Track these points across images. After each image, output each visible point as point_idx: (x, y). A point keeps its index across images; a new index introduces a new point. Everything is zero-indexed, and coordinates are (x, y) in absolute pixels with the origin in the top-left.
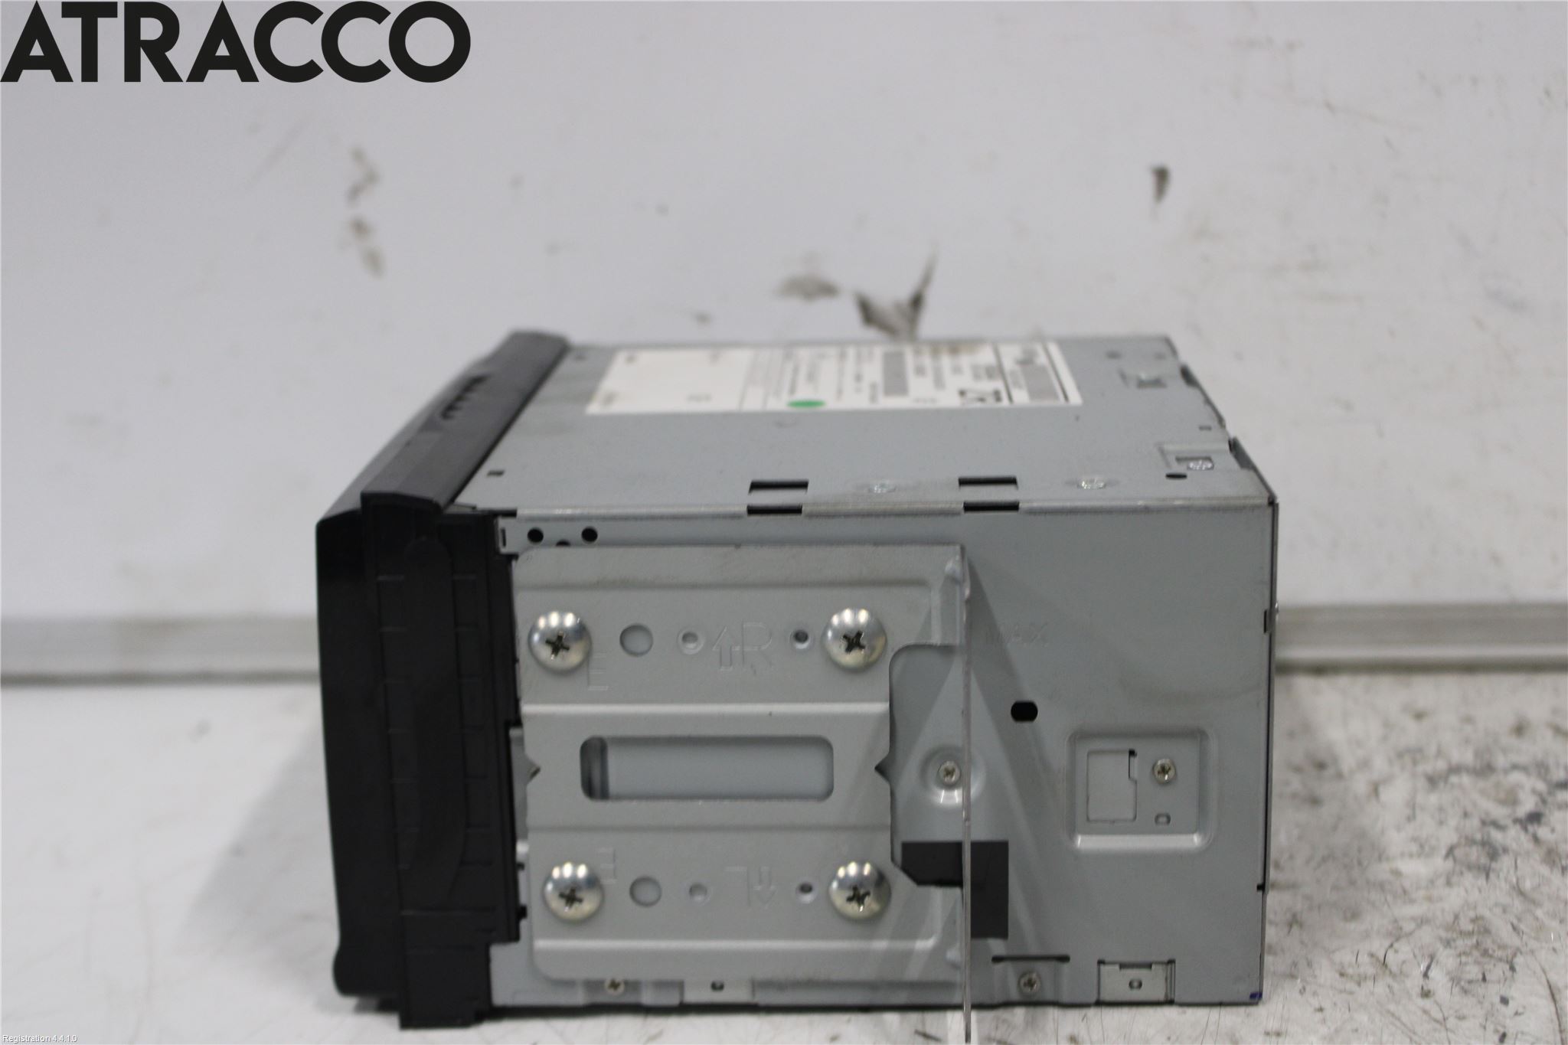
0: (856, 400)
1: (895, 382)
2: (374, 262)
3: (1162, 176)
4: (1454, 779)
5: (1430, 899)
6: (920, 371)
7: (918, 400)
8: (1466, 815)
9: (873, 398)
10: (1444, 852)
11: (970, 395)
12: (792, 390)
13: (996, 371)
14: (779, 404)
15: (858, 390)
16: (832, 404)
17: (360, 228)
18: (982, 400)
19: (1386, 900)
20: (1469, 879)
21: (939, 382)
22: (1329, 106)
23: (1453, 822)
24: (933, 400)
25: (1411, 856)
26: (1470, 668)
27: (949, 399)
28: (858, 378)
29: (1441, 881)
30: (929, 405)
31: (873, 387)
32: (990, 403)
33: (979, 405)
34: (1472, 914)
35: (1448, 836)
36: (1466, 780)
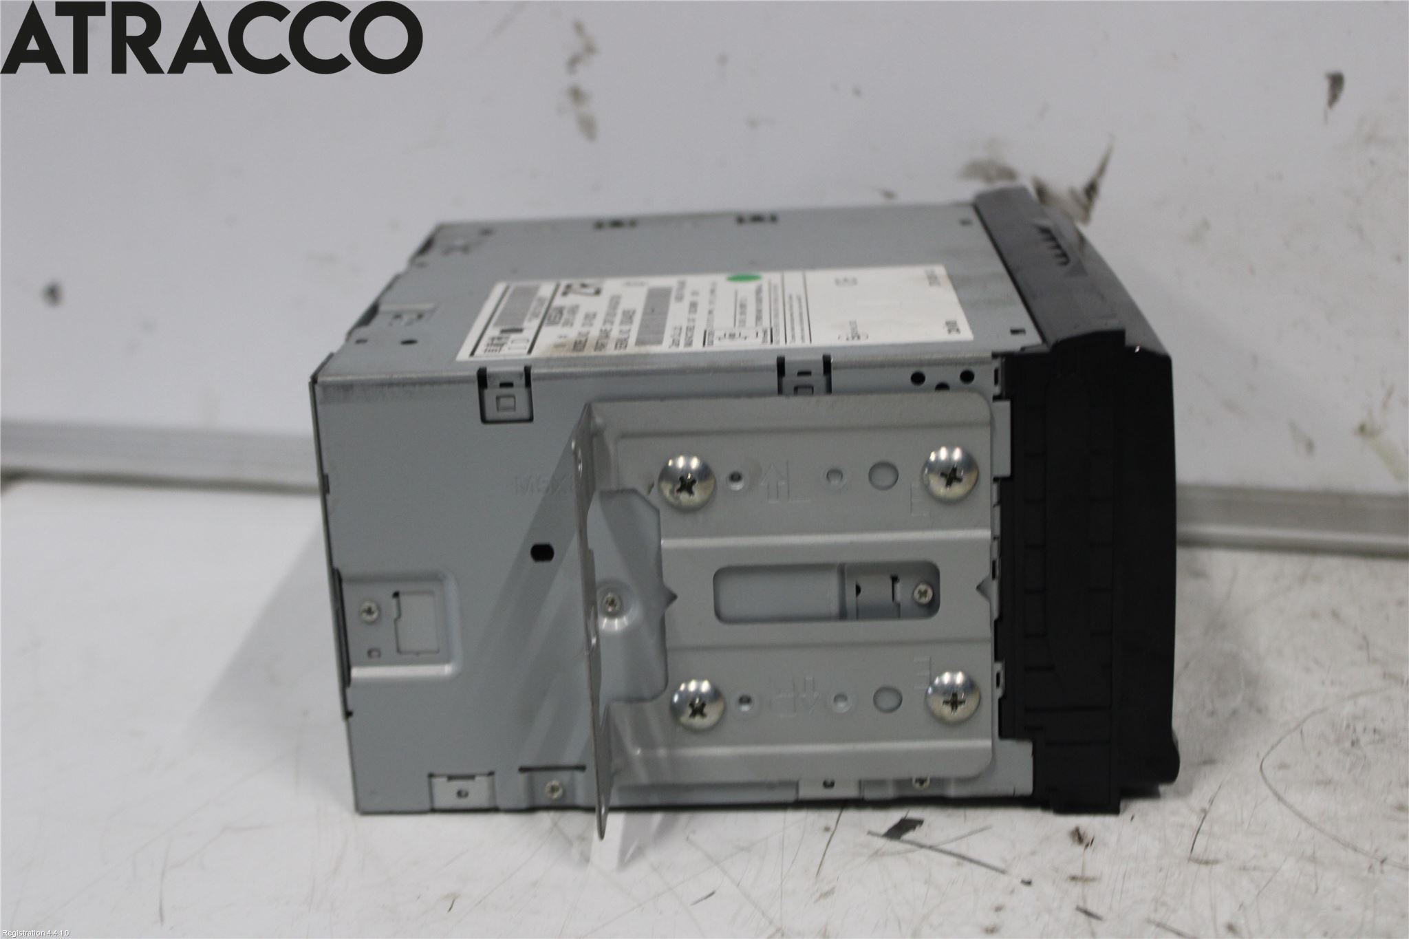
0: (698, 283)
1: (657, 303)
2: (588, 127)
6: (628, 316)
7: (642, 284)
9: (682, 285)
11: (592, 290)
12: (759, 291)
13: (551, 316)
14: (770, 278)
15: (695, 293)
16: (721, 279)
18: (584, 286)
21: (615, 302)
24: (628, 284)
27: (612, 286)
28: (693, 306)
30: (632, 280)
31: (680, 298)
32: (576, 283)
33: (588, 281)
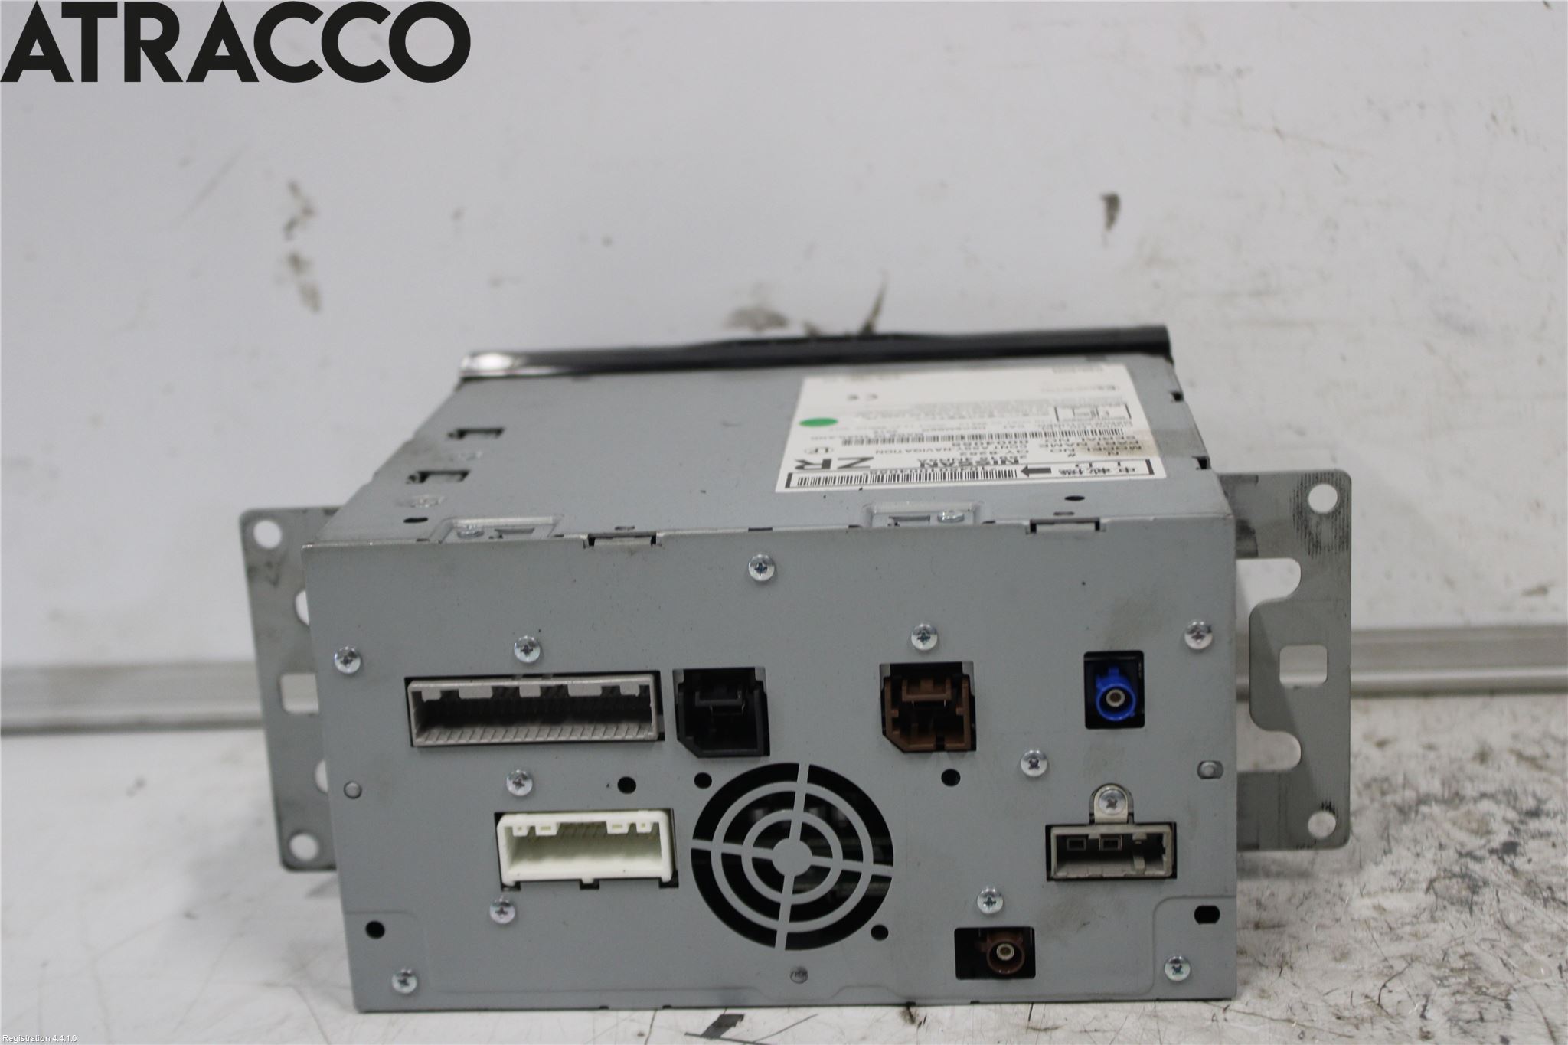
2: (312, 297)
3: (1112, 203)
4: (1424, 809)
5: (1415, 935)
8: (1441, 847)
10: (1424, 886)
17: (296, 262)
19: (1373, 936)
20: (1452, 913)
22: (1277, 131)
23: (1429, 855)
25: (1392, 890)
26: (1427, 692)
29: (1425, 916)
34: (1461, 950)
35: (1427, 870)
36: (1436, 809)
